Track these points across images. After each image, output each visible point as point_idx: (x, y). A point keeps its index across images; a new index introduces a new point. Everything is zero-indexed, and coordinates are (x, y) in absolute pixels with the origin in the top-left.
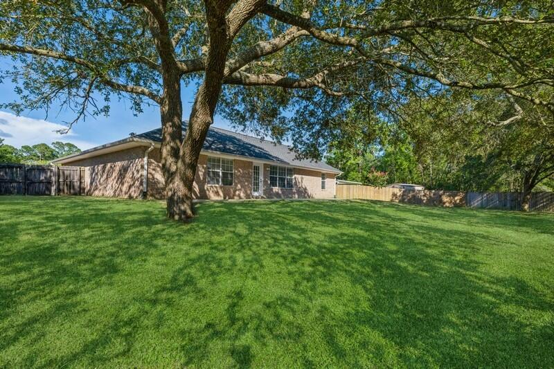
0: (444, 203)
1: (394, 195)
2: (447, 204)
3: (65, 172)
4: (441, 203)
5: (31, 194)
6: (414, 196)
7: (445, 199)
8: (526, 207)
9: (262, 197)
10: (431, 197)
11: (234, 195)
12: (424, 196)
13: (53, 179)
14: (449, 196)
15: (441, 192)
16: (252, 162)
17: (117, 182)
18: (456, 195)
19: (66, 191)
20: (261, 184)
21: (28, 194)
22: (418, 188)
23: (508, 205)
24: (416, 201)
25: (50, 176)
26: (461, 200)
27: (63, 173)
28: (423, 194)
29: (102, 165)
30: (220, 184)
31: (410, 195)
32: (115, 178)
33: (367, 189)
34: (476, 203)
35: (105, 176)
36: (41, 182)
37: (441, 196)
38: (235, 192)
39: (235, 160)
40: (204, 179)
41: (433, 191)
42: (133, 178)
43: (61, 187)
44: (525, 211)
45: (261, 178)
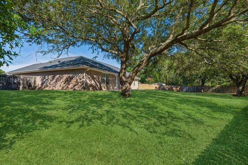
0: (174, 90)
1: (156, 87)
2: (175, 91)
3: (27, 78)
4: (173, 90)
5: (10, 90)
6: (163, 88)
7: (174, 89)
8: (202, 91)
9: (117, 89)
10: (169, 88)
11: (109, 88)
12: (167, 88)
13: (21, 82)
14: (175, 88)
15: (173, 86)
16: (114, 75)
17: (64, 83)
18: (178, 87)
19: (27, 88)
20: (117, 84)
21: (8, 89)
22: (164, 85)
23: (195, 91)
24: (164, 89)
25: (19, 81)
26: (179, 89)
27: (26, 79)
28: (166, 87)
29: (52, 76)
30: (105, 83)
31: (162, 87)
32: (63, 81)
33: (145, 85)
34: (185, 90)
35: (54, 81)
36: (15, 83)
37: (172, 88)
38: (110, 87)
39: (109, 74)
40: (101, 82)
41: (170, 86)
42: (77, 82)
43: (25, 86)
44: (202, 92)
45: (117, 81)
